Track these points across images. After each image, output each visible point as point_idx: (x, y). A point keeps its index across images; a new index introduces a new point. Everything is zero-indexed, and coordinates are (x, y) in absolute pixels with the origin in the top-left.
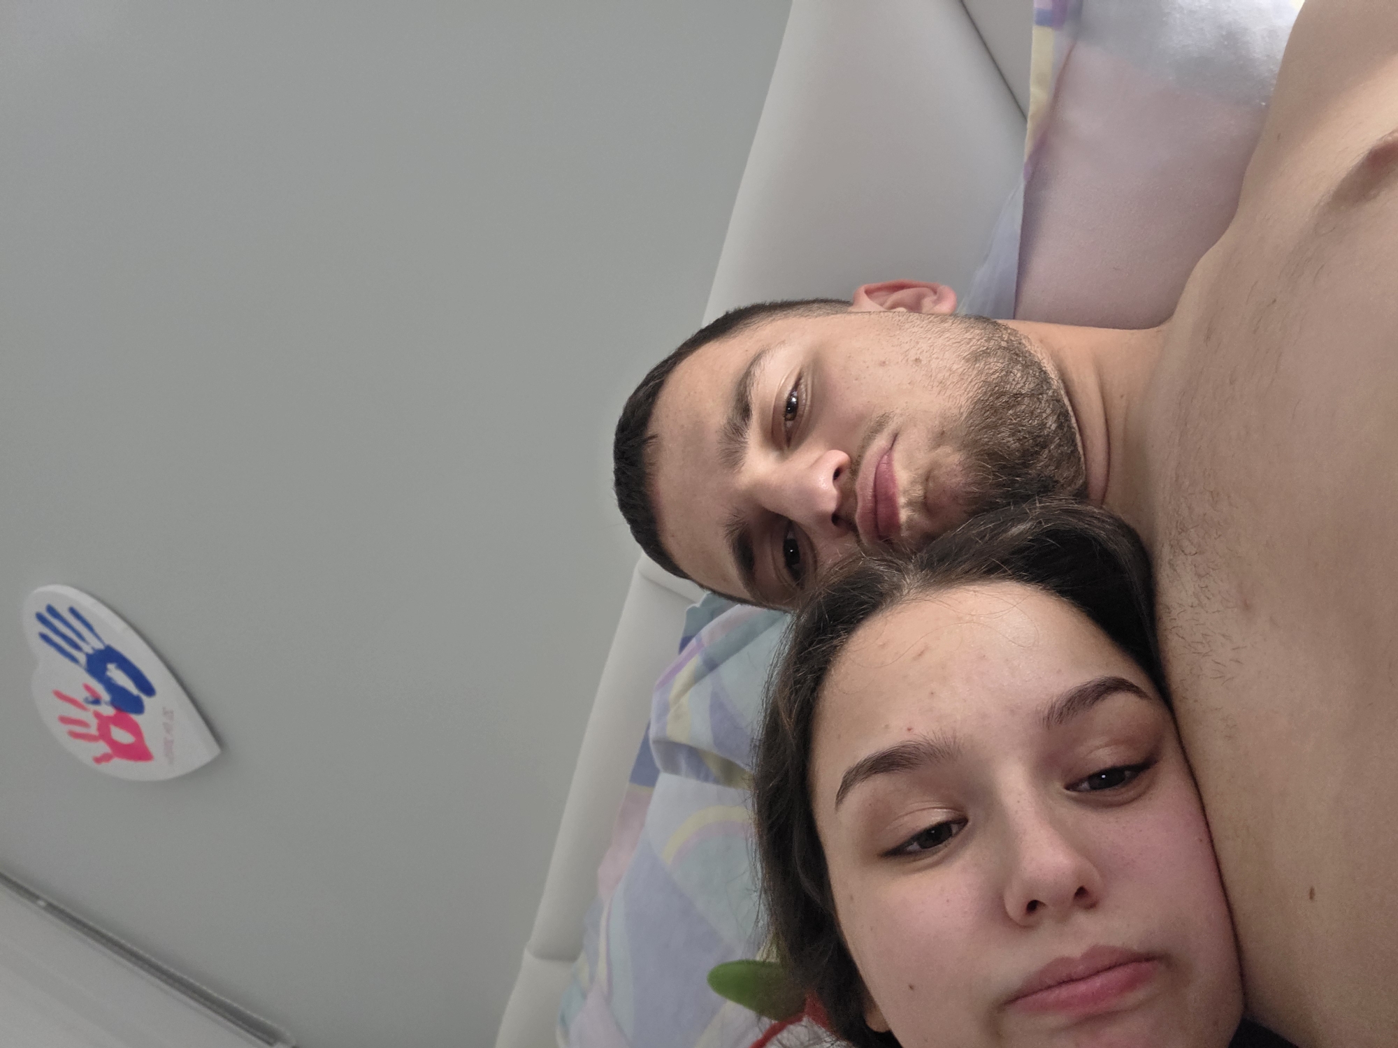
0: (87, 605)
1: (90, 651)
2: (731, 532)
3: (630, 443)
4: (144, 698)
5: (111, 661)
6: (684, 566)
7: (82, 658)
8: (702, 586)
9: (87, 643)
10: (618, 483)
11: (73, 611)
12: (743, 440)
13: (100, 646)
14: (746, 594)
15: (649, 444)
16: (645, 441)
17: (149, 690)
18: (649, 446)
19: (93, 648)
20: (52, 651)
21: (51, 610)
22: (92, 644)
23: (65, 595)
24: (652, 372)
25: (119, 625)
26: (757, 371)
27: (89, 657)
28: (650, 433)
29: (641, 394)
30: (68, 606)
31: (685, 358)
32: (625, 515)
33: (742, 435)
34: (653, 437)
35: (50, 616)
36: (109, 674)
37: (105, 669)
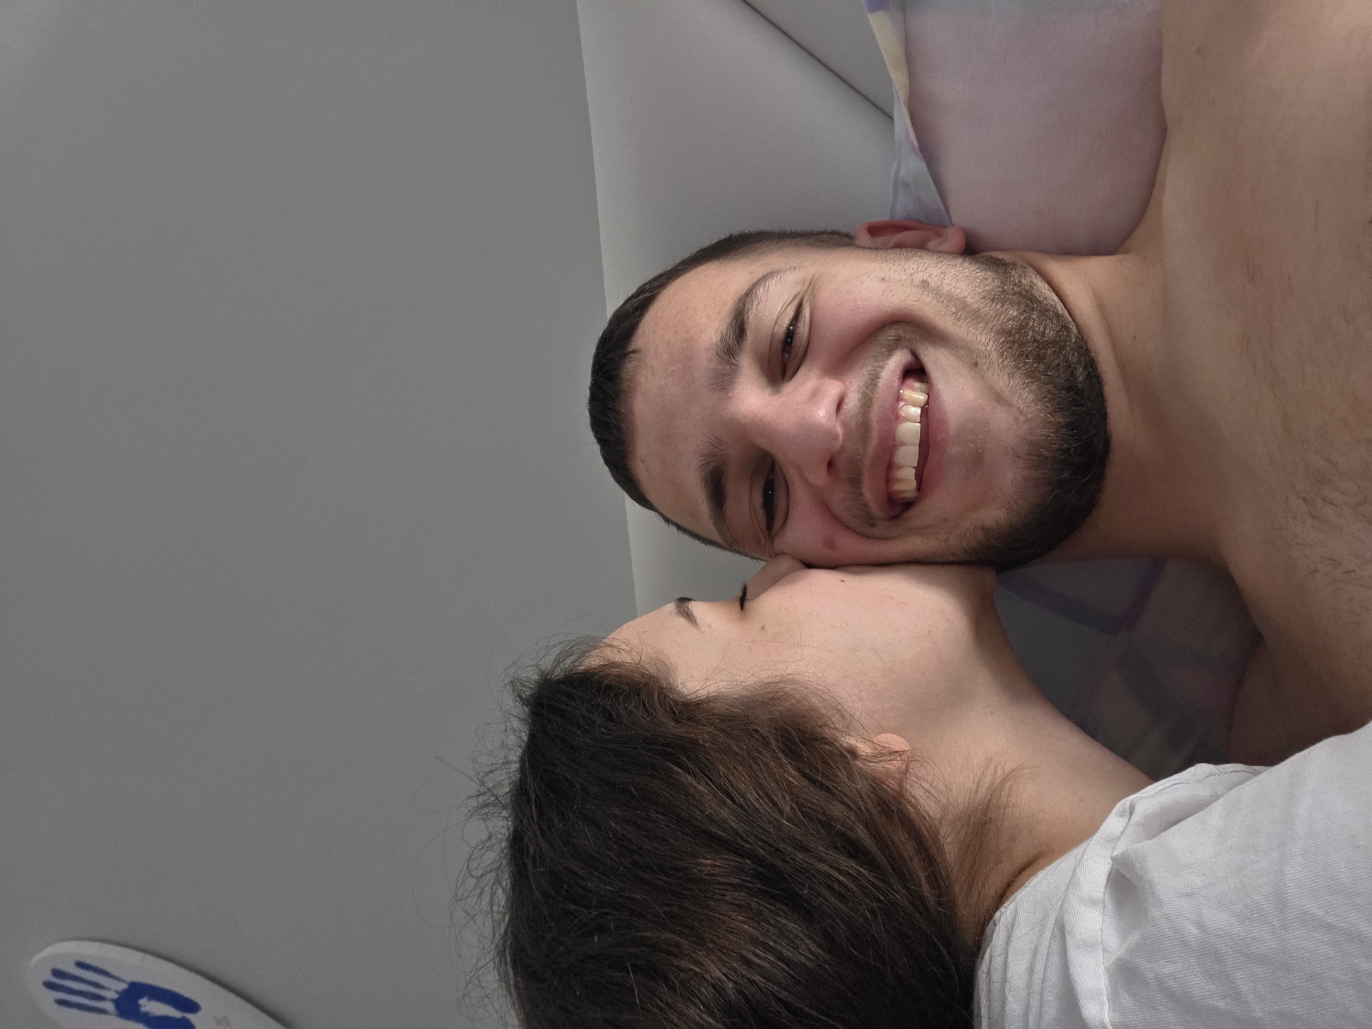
0: (91, 951)
1: (115, 996)
2: (707, 464)
3: (611, 355)
4: (190, 1016)
5: (141, 997)
6: (652, 496)
7: (109, 1006)
8: (667, 520)
9: (109, 989)
10: (593, 399)
11: (80, 965)
12: (735, 362)
13: (122, 986)
14: (716, 537)
15: (631, 359)
16: (625, 355)
17: (192, 1007)
18: (630, 362)
19: (117, 992)
20: (74, 1012)
21: (57, 973)
22: (114, 989)
23: (65, 952)
24: (644, 285)
25: (134, 957)
26: (761, 291)
27: (117, 1002)
28: (632, 347)
29: (628, 306)
30: (73, 962)
31: (683, 274)
32: (596, 436)
33: (734, 358)
34: (634, 352)
35: (57, 980)
36: (143, 1009)
37: (138, 1006)
